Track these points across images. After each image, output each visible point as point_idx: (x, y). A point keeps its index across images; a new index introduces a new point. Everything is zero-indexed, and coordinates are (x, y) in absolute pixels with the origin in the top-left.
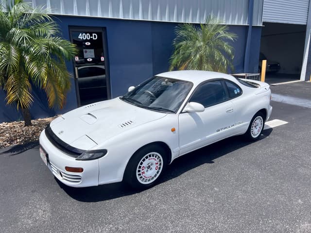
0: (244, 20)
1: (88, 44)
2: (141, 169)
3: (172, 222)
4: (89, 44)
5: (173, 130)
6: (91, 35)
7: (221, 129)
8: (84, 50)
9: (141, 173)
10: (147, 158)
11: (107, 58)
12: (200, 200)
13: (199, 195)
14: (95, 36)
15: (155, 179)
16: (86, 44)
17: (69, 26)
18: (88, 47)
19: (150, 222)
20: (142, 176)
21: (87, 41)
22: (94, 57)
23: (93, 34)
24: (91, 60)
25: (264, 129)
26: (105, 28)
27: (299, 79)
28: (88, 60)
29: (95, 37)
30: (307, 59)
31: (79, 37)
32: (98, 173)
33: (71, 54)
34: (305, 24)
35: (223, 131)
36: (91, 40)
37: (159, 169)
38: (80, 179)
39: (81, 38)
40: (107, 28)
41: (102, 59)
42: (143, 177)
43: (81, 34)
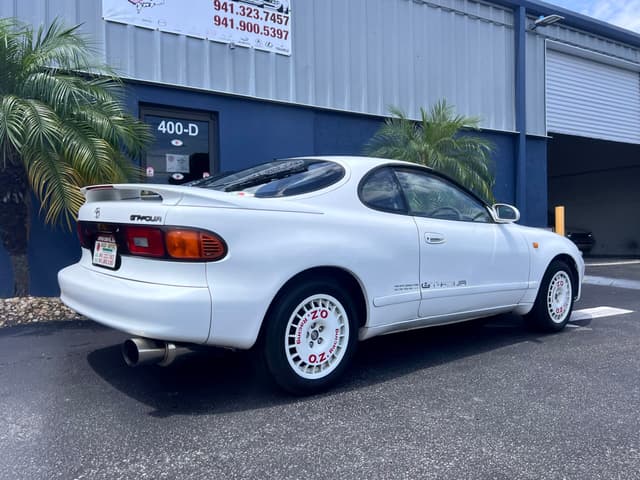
0: (509, 123)
1: (177, 143)
4: (180, 143)
6: (186, 127)
8: (168, 155)
13: (431, 408)
14: (193, 128)
16: (174, 142)
21: (175, 136)
22: (188, 171)
23: (190, 125)
24: (181, 177)
26: (216, 114)
28: (175, 176)
29: (193, 131)
31: (159, 128)
33: (140, 143)
36: (184, 137)
39: (164, 130)
40: (220, 114)
43: (163, 123)
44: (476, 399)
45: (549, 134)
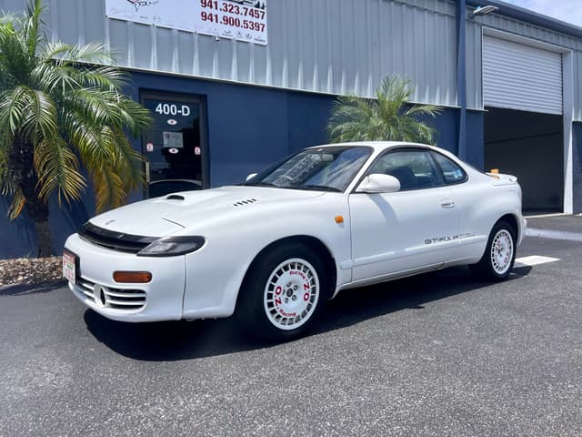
0: (452, 99)
1: (172, 122)
2: (274, 292)
3: (347, 389)
4: (175, 122)
5: (339, 220)
6: (179, 108)
7: (434, 240)
8: (165, 133)
9: (273, 300)
10: (286, 268)
11: (207, 150)
12: (403, 357)
13: (399, 351)
14: (186, 110)
15: (303, 321)
16: (169, 122)
17: (140, 89)
18: (171, 128)
19: (296, 388)
20: (275, 307)
21: (170, 116)
22: (182, 146)
23: (183, 107)
24: (176, 151)
25: (514, 267)
26: (205, 96)
27: (563, 212)
28: (171, 151)
29: (186, 112)
30: (571, 174)
31: (157, 110)
32: (184, 289)
33: (141, 126)
34: (561, 113)
35: (438, 244)
36: (178, 117)
37: (312, 301)
38: (143, 299)
39: (161, 111)
40: (208, 97)
41: (198, 151)
42: (279, 313)
43: (160, 105)
44: (435, 342)
45: (486, 108)
